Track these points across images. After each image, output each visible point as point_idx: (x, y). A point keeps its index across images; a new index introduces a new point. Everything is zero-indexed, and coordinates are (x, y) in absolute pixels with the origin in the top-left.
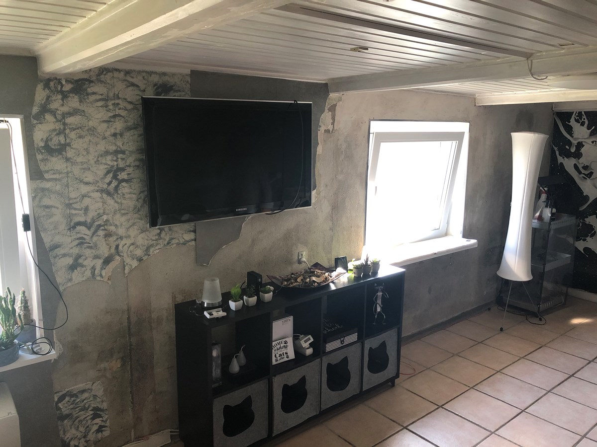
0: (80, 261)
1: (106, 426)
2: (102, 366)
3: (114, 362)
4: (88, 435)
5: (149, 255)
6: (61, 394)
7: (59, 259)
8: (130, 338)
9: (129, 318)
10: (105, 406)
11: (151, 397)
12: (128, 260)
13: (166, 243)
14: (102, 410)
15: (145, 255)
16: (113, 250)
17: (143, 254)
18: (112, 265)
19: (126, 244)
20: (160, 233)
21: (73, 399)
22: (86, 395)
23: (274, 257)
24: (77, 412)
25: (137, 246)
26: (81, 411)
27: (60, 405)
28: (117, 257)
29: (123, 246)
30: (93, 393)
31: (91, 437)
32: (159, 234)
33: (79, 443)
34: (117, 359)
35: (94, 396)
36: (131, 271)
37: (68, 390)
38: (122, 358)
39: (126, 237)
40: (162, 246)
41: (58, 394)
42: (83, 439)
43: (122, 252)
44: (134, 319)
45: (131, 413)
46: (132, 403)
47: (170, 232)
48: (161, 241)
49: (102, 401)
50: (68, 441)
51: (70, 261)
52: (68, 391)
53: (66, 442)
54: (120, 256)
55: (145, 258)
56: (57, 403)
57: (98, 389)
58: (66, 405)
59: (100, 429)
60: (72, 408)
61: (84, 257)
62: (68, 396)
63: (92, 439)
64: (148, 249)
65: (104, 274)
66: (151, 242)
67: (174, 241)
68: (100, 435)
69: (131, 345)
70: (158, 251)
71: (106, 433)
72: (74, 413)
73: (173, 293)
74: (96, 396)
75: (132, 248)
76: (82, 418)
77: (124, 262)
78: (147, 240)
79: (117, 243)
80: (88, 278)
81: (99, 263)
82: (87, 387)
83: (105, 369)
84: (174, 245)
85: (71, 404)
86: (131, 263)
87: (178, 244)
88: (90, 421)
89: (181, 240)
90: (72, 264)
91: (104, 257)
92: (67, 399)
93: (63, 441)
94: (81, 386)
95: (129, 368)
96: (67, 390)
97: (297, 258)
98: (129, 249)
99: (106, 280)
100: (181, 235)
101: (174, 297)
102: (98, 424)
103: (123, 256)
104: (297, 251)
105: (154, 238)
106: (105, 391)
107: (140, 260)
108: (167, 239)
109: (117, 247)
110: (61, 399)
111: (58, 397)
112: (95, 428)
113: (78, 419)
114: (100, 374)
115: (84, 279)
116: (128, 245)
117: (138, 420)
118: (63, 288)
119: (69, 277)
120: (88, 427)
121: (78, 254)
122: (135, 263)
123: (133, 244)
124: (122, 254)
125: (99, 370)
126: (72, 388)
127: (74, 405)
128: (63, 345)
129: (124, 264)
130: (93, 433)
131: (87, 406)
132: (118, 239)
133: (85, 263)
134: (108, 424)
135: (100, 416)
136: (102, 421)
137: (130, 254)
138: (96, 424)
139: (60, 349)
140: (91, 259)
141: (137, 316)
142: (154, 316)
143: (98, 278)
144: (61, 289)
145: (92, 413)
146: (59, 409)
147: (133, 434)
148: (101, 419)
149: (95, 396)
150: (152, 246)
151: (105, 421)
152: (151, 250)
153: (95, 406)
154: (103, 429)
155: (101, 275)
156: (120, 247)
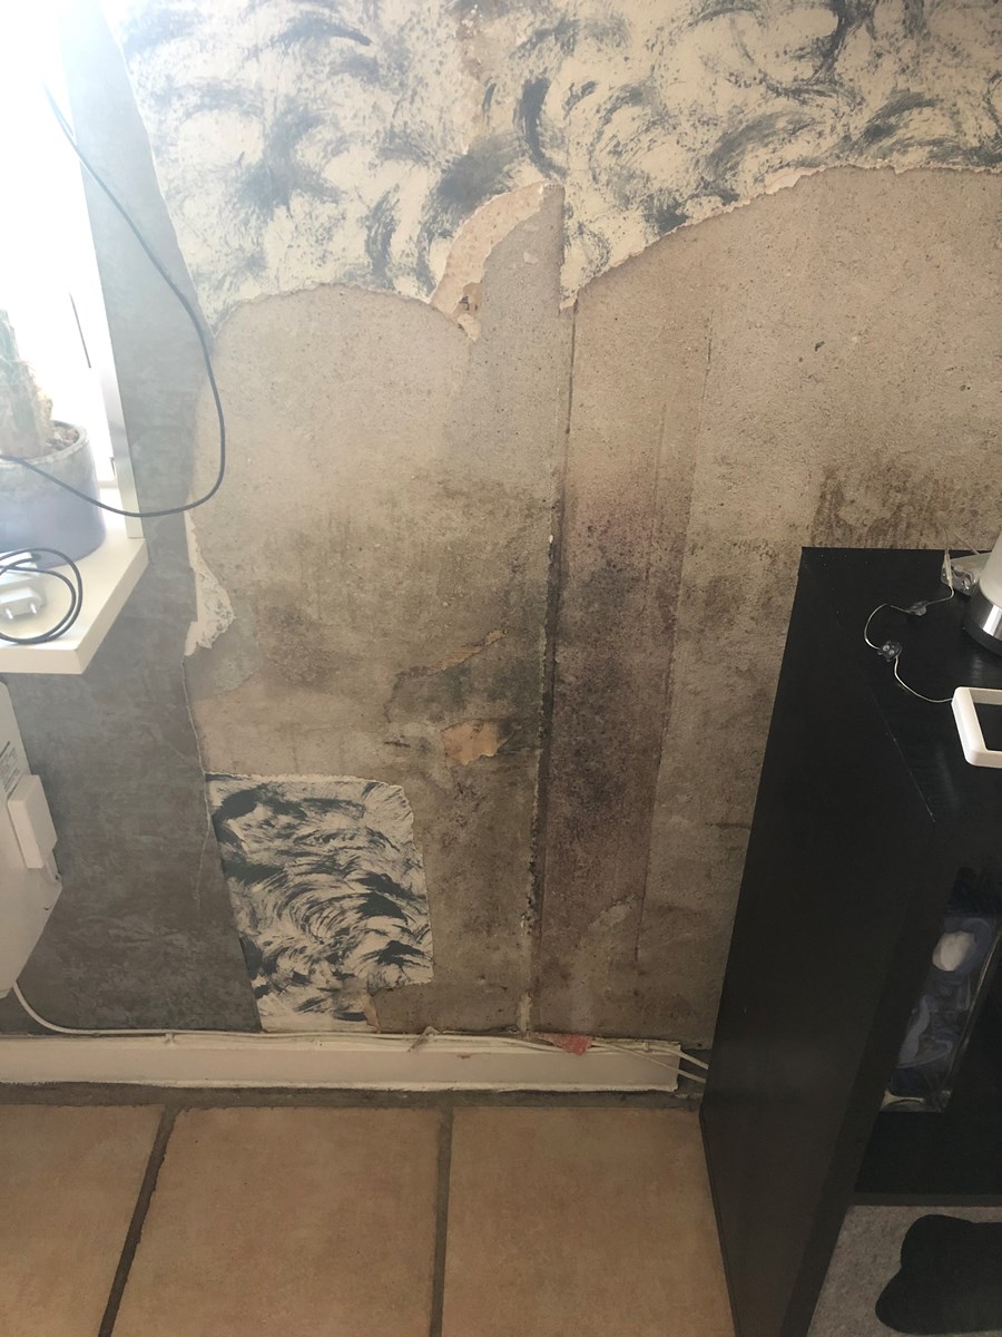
0: (308, 153)
1: (418, 952)
2: (412, 730)
3: (468, 729)
4: (343, 957)
5: (729, 197)
6: (234, 787)
7: (188, 115)
8: (553, 648)
9: (556, 551)
10: (417, 881)
11: (620, 912)
12: (590, 205)
13: (859, 122)
14: (407, 895)
15: (706, 188)
16: (504, 118)
17: (693, 178)
18: (495, 219)
19: (589, 88)
20: (837, 38)
21: (284, 819)
22: (334, 821)
24: (303, 869)
25: (661, 119)
26: (319, 868)
27: (234, 825)
28: (528, 174)
29: (572, 101)
30: (368, 821)
31: (358, 963)
32: (828, 50)
33: (312, 972)
34: (481, 722)
35: (371, 833)
36: (602, 278)
37: (265, 780)
38: (505, 727)
39: (599, 34)
40: (829, 142)
41: (222, 785)
42: (325, 964)
43: (560, 141)
44: (583, 560)
45: (526, 941)
46: (536, 907)
47: (909, 47)
48: (830, 102)
49: (408, 865)
50: (268, 951)
51: (245, 141)
52: (264, 786)
53: (261, 953)
54: (545, 166)
55: (700, 210)
56: (218, 819)
57: (390, 812)
58: (259, 833)
59: (393, 954)
60: (283, 853)
61: (325, 133)
62: (266, 803)
63: (363, 975)
64: (727, 152)
65: (438, 266)
66: (757, 104)
67: (920, 124)
68: (391, 973)
69: (554, 677)
70: (791, 178)
71: (420, 974)
72: (291, 872)
73: (830, 473)
74: (381, 836)
75: (626, 121)
76: (324, 895)
77: (565, 211)
78: (736, 79)
79: (530, 68)
80: (351, 276)
81: (416, 186)
82: (345, 793)
83: (425, 747)
84: (916, 156)
85: (279, 836)
86: (605, 227)
87: (942, 150)
88: (352, 917)
89: (969, 126)
90: (261, 166)
91: (445, 157)
92: (261, 812)
93: (247, 945)
94: (320, 783)
95: (533, 771)
96: (259, 779)
98: (609, 131)
99: (449, 304)
100: (979, 87)
101: (831, 496)
102: (384, 934)
103: (563, 173)
105: (785, 74)
106: (422, 828)
107: (668, 219)
108: (876, 102)
109: (534, 95)
110: (241, 803)
111: (225, 795)
112: (375, 944)
113: (308, 895)
114: (400, 760)
115: (327, 273)
116: (600, 96)
117: (551, 974)
118: (220, 306)
119: (248, 246)
120: (345, 931)
121: (290, 100)
122: (630, 235)
123: (635, 96)
124: (558, 157)
125: (397, 744)
126: (281, 779)
127: (290, 842)
128: (237, 595)
129: (562, 229)
130: (366, 957)
131: (343, 860)
132: (541, 35)
133: (337, 172)
134: (426, 944)
135: (395, 912)
136: (404, 930)
137: (607, 161)
138: (377, 931)
139: (220, 606)
140: (370, 155)
141: (602, 548)
142: (698, 570)
143: (407, 286)
144: (210, 305)
145: (362, 889)
146: (223, 835)
147: (525, 1009)
148: (399, 921)
149: (376, 838)
150: (759, 130)
151: (419, 935)
152: (753, 160)
153: (377, 870)
154: (408, 957)
155: (422, 273)
156: (553, 104)
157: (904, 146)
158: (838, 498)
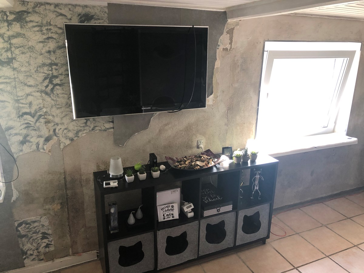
0: (28, 138)
1: (52, 245)
2: (47, 207)
3: (56, 205)
4: (39, 248)
5: (78, 137)
6: (19, 222)
7: (13, 136)
8: (66, 191)
9: (65, 178)
10: (50, 232)
11: (83, 229)
12: (63, 140)
13: (91, 129)
14: (49, 235)
15: (76, 136)
16: (51, 132)
17: (74, 136)
18: (51, 142)
19: (61, 129)
20: (86, 122)
21: (27, 226)
22: (36, 224)
23: (177, 143)
24: (31, 234)
25: (69, 131)
26: (34, 233)
27: (19, 229)
28: (55, 137)
29: (59, 130)
30: (41, 223)
31: (42, 250)
32: (86, 123)
33: (33, 253)
34: (58, 204)
35: (42, 225)
36: (65, 147)
37: (24, 220)
38: (61, 204)
39: (61, 124)
40: (88, 131)
41: (17, 222)
42: (36, 251)
43: (58, 134)
44: (68, 179)
45: (69, 238)
46: (70, 232)
47: (94, 122)
48: (87, 127)
49: (48, 229)
50: (26, 250)
51: (21, 138)
52: (24, 221)
53: (24, 251)
54: (57, 136)
55: (75, 139)
56: (17, 228)
57: (45, 221)
58: (23, 229)
59: (47, 246)
60: (28, 232)
61: (30, 136)
62: (24, 224)
63: (42, 251)
64: (77, 133)
65: (45, 148)
66: (79, 128)
67: (97, 128)
68: (47, 250)
69: (67, 195)
70: (85, 134)
71: (52, 249)
72: (29, 235)
73: (97, 164)
74: (44, 225)
75: (65, 131)
76: (35, 238)
77: (60, 141)
78: (77, 126)
79: (54, 128)
80: (34, 150)
81: (42, 140)
82: (37, 219)
83: (49, 209)
84: (98, 131)
85: (27, 229)
86: (65, 141)
87: (100, 130)
88: (40, 240)
89: (102, 128)
90: (22, 140)
91: (45, 137)
92: (24, 225)
93: (22, 250)
94: (33, 218)
95: (66, 210)
96: (23, 220)
97: (196, 144)
98: (64, 132)
99: (47, 152)
100: (102, 124)
101: (98, 166)
102: (45, 242)
103: (59, 137)
104: (197, 140)
105: (82, 125)
106: (50, 222)
107: (72, 140)
108: (92, 127)
109: (55, 130)
110: (20, 225)
111: (17, 224)
112: (44, 244)
113: (32, 238)
114: (46, 212)
115: (31, 150)
116: (62, 129)
117: (74, 243)
118: (17, 156)
119: (21, 149)
120: (39, 243)
121: (26, 134)
122: (68, 142)
123: (66, 129)
124: (58, 135)
125: (45, 210)
126: (27, 219)
127: (29, 230)
128: (19, 192)
129: (60, 142)
130: (43, 247)
131: (37, 231)
132: (55, 125)
133: (32, 140)
134: (53, 243)
135: (47, 238)
136: (49, 241)
137: (64, 135)
138: (44, 242)
139: (17, 194)
140: (36, 138)
141: (71, 177)
142: (84, 178)
143: (42, 150)
144: (15, 156)
145: (41, 235)
146: (18, 231)
147: (70, 251)
148: (48, 240)
149: (43, 226)
150: (80, 131)
151: (51, 241)
152: (80, 133)
153: (43, 231)
154: (50, 246)
155: (43, 149)
156: (57, 131)
157: (96, 130)
158: (99, 166)
